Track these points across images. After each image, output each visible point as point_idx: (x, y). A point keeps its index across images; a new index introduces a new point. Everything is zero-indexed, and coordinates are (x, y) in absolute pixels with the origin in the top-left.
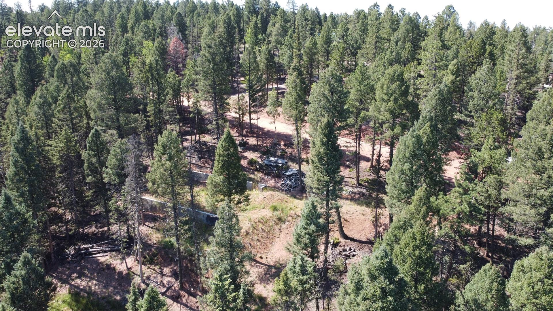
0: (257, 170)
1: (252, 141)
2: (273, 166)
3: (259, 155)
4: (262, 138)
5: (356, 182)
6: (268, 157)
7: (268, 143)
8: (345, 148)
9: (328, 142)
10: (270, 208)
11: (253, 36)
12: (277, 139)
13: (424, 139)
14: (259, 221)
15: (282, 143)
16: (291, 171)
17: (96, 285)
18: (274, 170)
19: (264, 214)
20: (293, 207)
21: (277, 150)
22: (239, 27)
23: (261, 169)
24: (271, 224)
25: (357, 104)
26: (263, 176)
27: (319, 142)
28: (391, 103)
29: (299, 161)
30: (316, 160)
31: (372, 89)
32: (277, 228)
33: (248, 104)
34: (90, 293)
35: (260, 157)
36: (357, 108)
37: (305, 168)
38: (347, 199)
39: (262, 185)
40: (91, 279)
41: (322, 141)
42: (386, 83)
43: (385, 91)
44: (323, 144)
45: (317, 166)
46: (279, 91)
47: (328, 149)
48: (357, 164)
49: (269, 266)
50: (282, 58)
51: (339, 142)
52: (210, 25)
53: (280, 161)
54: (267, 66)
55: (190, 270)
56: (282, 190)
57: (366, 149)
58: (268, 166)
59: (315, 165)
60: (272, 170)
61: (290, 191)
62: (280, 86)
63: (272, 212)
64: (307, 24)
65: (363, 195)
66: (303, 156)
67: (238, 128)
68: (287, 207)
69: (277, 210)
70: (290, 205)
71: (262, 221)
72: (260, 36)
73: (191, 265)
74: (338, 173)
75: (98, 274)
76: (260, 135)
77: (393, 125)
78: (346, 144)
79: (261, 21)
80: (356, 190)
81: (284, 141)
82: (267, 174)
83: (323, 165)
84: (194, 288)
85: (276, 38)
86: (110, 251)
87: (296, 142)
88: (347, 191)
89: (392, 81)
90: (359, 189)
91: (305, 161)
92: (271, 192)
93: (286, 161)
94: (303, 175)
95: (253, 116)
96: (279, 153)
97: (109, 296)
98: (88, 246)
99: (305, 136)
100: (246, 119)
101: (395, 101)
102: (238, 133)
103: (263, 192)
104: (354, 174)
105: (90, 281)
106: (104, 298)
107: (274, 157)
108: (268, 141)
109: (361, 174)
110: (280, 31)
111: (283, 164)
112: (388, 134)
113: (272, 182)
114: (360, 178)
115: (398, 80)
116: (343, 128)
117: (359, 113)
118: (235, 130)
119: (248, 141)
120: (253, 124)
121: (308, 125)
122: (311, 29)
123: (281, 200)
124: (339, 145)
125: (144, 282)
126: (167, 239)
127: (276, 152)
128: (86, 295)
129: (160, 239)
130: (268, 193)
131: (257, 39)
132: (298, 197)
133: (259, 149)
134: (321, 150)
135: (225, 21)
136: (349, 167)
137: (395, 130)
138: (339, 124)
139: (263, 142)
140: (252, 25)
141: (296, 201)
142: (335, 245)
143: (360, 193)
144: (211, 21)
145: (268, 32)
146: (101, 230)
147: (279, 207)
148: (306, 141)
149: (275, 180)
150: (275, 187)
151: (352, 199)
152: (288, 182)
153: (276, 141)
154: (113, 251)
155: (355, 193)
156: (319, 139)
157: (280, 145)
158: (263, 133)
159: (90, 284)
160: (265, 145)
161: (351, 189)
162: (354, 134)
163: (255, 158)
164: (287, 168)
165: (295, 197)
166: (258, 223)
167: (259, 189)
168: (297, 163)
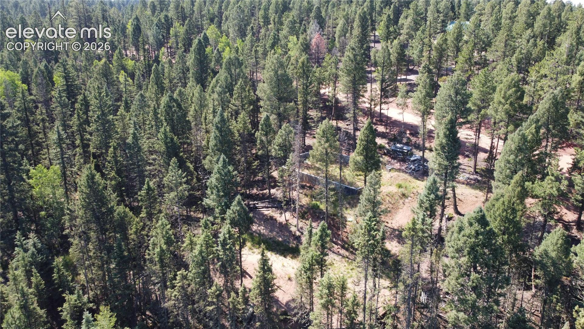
0: (385, 154)
1: (381, 129)
2: (399, 152)
3: (386, 142)
4: (390, 127)
5: (473, 170)
6: (395, 144)
7: (395, 131)
8: (466, 140)
9: (449, 135)
10: (396, 185)
11: (385, 28)
12: (404, 127)
13: (529, 137)
15: (408, 132)
16: (415, 157)
17: (263, 229)
18: (400, 155)
19: (391, 190)
20: (415, 186)
21: (403, 137)
22: (371, 18)
23: (387, 153)
24: (396, 198)
25: (479, 102)
26: (390, 160)
27: (442, 134)
28: (507, 106)
29: (423, 149)
30: (439, 148)
31: (494, 89)
32: (401, 201)
33: (379, 96)
34: (260, 234)
35: (388, 143)
36: (478, 106)
37: (428, 155)
38: (463, 184)
39: (389, 167)
40: (260, 225)
41: (445, 134)
42: (504, 89)
43: (502, 95)
44: (446, 136)
45: (439, 153)
46: (407, 83)
47: (449, 140)
48: (475, 155)
49: (393, 229)
50: (413, 53)
51: (459, 135)
52: (344, 17)
53: (405, 148)
54: (397, 60)
55: (333, 226)
56: (406, 173)
57: (485, 142)
58: (395, 151)
59: (438, 152)
60: (398, 155)
61: (413, 174)
62: (409, 77)
63: (397, 189)
64: (439, 17)
65: (478, 181)
66: (427, 145)
67: (368, 116)
68: (410, 186)
69: (402, 187)
70: (413, 185)
71: (389, 195)
72: (391, 29)
73: (333, 222)
74: (456, 159)
75: (264, 222)
76: (389, 123)
77: (508, 123)
78: (467, 137)
79: (394, 12)
80: (472, 177)
81: (410, 131)
82: (394, 158)
83: (444, 152)
84: (336, 238)
85: (407, 31)
86: (271, 207)
87: (421, 132)
88: (462, 177)
89: (509, 88)
90: (475, 176)
91: (428, 149)
92: (397, 173)
93: (411, 148)
94: (427, 161)
95: (383, 106)
96: (405, 141)
97: (274, 237)
98: (255, 202)
99: (430, 127)
100: (377, 109)
101: (511, 104)
103: (390, 173)
104: (472, 163)
105: (259, 226)
106: (270, 238)
107: (400, 144)
109: (478, 163)
110: (412, 24)
111: (408, 151)
112: (503, 130)
113: (397, 165)
114: (477, 167)
115: (514, 86)
116: (464, 123)
117: (479, 111)
120: (383, 114)
121: (433, 117)
122: (443, 21)
123: (405, 180)
124: (459, 138)
125: (299, 231)
126: (314, 202)
127: (402, 140)
128: (257, 235)
129: (308, 202)
130: (394, 174)
131: (389, 31)
132: (420, 178)
133: (387, 136)
134: (444, 141)
135: (360, 15)
136: (468, 156)
137: (509, 128)
138: (461, 120)
139: (390, 130)
140: (384, 18)
141: (418, 182)
142: (449, 219)
143: (476, 180)
144: (345, 13)
145: (399, 24)
146: (261, 192)
147: (403, 185)
148: (431, 131)
149: (400, 164)
151: (468, 184)
152: (412, 166)
153: (403, 130)
154: (274, 207)
155: (471, 179)
156: (442, 132)
157: (406, 134)
158: (391, 122)
159: (259, 228)
160: (392, 133)
161: (468, 176)
162: (474, 128)
163: (383, 144)
164: (412, 154)
165: (417, 179)
166: (386, 196)
167: (387, 170)
168: (420, 150)
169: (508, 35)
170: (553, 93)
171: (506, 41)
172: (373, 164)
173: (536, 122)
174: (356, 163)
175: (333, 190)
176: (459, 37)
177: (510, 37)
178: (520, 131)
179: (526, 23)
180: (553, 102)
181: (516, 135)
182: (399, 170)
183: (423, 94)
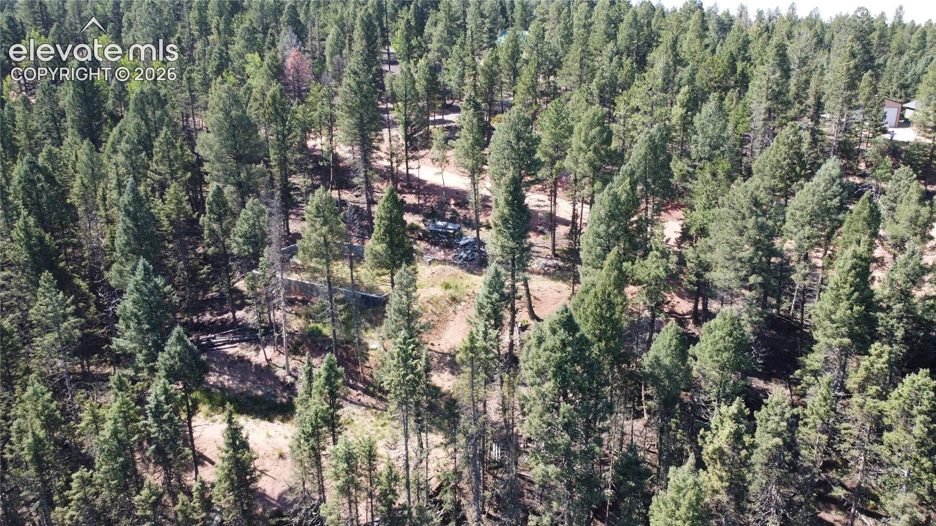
0: (420, 239)
1: (411, 199)
2: (441, 233)
3: (421, 219)
4: (424, 195)
5: (550, 253)
6: (434, 222)
7: (432, 201)
8: (537, 208)
9: (513, 201)
10: (441, 285)
11: (404, 41)
12: (446, 195)
13: (623, 198)
14: (428, 302)
15: (452, 202)
16: (466, 239)
17: (229, 380)
18: (444, 238)
19: (433, 293)
20: (470, 284)
21: (445, 211)
22: (381, 24)
23: (425, 237)
24: (443, 305)
25: (551, 151)
26: (429, 247)
27: (503, 201)
28: (590, 154)
29: (477, 226)
30: (499, 222)
31: (570, 130)
33: (404, 148)
34: (223, 389)
35: (423, 221)
36: (551, 156)
37: (484, 235)
38: (539, 274)
39: (428, 258)
40: (221, 374)
41: (506, 200)
42: (584, 128)
43: (583, 139)
44: (508, 203)
45: (500, 230)
46: (445, 126)
47: (513, 210)
48: (552, 229)
49: (442, 353)
50: (449, 79)
51: (526, 201)
52: (336, 23)
53: (450, 227)
54: (427, 90)
55: (346, 359)
56: (455, 264)
57: (564, 209)
58: (435, 233)
59: (498, 228)
60: (441, 238)
61: (466, 266)
62: (446, 117)
63: (443, 291)
64: (483, 23)
65: (560, 268)
66: (482, 220)
68: (462, 284)
69: (450, 288)
70: (466, 282)
71: (432, 301)
72: (414, 42)
73: (347, 354)
74: (525, 238)
75: (229, 367)
76: (422, 190)
77: (593, 179)
78: (538, 203)
79: (415, 16)
80: (550, 263)
81: (455, 199)
82: (434, 244)
83: (508, 228)
84: (353, 379)
85: (438, 45)
86: (239, 341)
87: (472, 200)
88: (536, 264)
89: (591, 126)
90: (555, 262)
91: (484, 226)
92: (440, 266)
93: (458, 225)
94: (482, 244)
95: (411, 163)
96: (448, 215)
97: (248, 391)
98: (209, 336)
99: (484, 192)
100: (402, 168)
101: (596, 151)
103: (431, 267)
104: (549, 243)
105: (220, 376)
106: (242, 394)
107: (442, 221)
108: (433, 199)
109: (558, 242)
110: (445, 35)
111: (455, 231)
112: (587, 191)
113: (441, 255)
114: (556, 248)
115: (598, 124)
116: (532, 183)
117: (553, 163)
120: (411, 175)
121: (488, 177)
122: (491, 30)
123: (455, 275)
124: (527, 205)
125: (290, 374)
126: (312, 325)
127: (444, 215)
128: (218, 391)
129: (303, 326)
130: (437, 268)
131: (410, 45)
132: (476, 272)
133: (421, 210)
134: (506, 211)
135: (363, 20)
136: (542, 232)
137: (595, 186)
138: (529, 178)
139: (425, 200)
140: (401, 24)
141: (474, 278)
142: (524, 328)
143: (556, 266)
144: (338, 16)
145: (425, 34)
146: (219, 318)
147: (451, 284)
148: (486, 199)
149: (445, 252)
151: (545, 274)
152: (462, 254)
153: (444, 199)
154: (244, 341)
155: (550, 266)
156: (502, 198)
157: (449, 205)
158: (426, 188)
159: (221, 379)
160: (428, 204)
161: (544, 261)
162: (548, 190)
163: (416, 223)
164: (461, 236)
165: (472, 273)
166: (426, 304)
167: (425, 262)
168: (473, 229)
169: (583, 51)
170: (648, 132)
171: (582, 59)
172: (403, 256)
173: (630, 175)
174: (375, 256)
175: (342, 301)
176: (515, 54)
177: (586, 54)
178: (610, 189)
179: (606, 33)
180: (649, 146)
181: (606, 195)
182: (444, 262)
183: (469, 142)
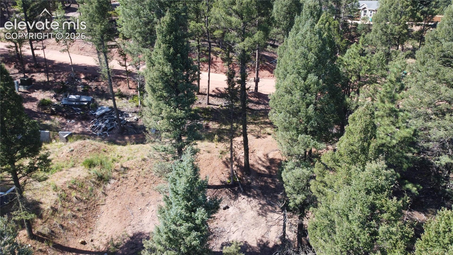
0: (53, 113)
1: (40, 77)
2: (75, 106)
3: (52, 95)
4: (54, 73)
6: (66, 96)
7: (63, 77)
10: (84, 164)
12: (75, 71)
14: (70, 188)
15: (83, 76)
16: (102, 109)
18: (78, 111)
19: (75, 176)
20: (116, 157)
21: (76, 85)
23: (59, 111)
24: (89, 188)
26: (64, 121)
29: (111, 96)
32: (100, 191)
35: (55, 96)
37: (120, 103)
39: (64, 133)
53: (84, 99)
56: (95, 136)
58: (68, 106)
60: (75, 111)
61: (106, 136)
63: (87, 171)
66: (115, 90)
67: (16, 62)
68: (107, 158)
69: (94, 166)
70: (111, 156)
71: (75, 186)
76: (50, 68)
81: (85, 74)
82: (69, 117)
92: (80, 141)
93: (92, 97)
94: (120, 112)
96: (80, 89)
100: (26, 49)
102: (18, 69)
103: (69, 143)
107: (74, 94)
108: (62, 76)
111: (89, 103)
113: (78, 127)
118: (13, 66)
119: (34, 78)
123: (98, 150)
127: (76, 88)
130: (76, 144)
132: (118, 141)
133: (52, 86)
139: (55, 77)
141: (119, 148)
147: (95, 162)
149: (82, 124)
150: (83, 133)
153: (73, 75)
157: (80, 79)
158: (54, 66)
163: (47, 99)
165: (115, 143)
167: (61, 138)
168: (107, 99)
182: (83, 135)
